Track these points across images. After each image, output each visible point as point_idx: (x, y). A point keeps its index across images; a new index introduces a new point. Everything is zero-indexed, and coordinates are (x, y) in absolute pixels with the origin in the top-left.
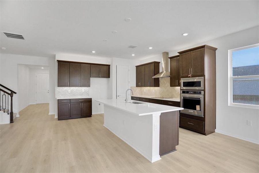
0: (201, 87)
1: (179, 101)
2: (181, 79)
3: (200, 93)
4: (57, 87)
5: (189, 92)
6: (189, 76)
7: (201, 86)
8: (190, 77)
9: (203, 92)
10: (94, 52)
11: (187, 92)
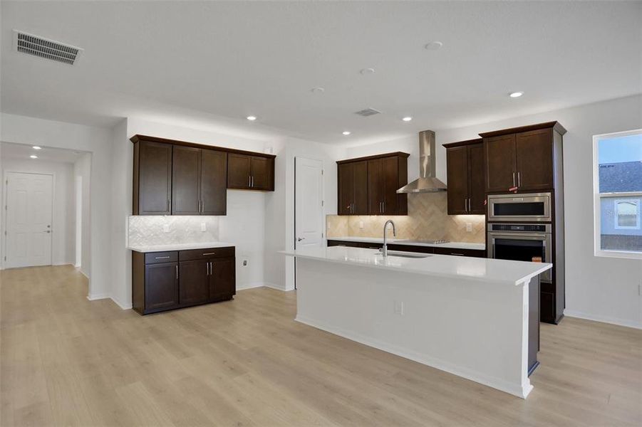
0: (545, 216)
1: (484, 249)
2: (489, 196)
3: (543, 229)
4: (132, 216)
5: (512, 228)
6: (510, 190)
7: (543, 214)
8: (512, 192)
9: (548, 227)
10: (252, 118)
11: (508, 228)
